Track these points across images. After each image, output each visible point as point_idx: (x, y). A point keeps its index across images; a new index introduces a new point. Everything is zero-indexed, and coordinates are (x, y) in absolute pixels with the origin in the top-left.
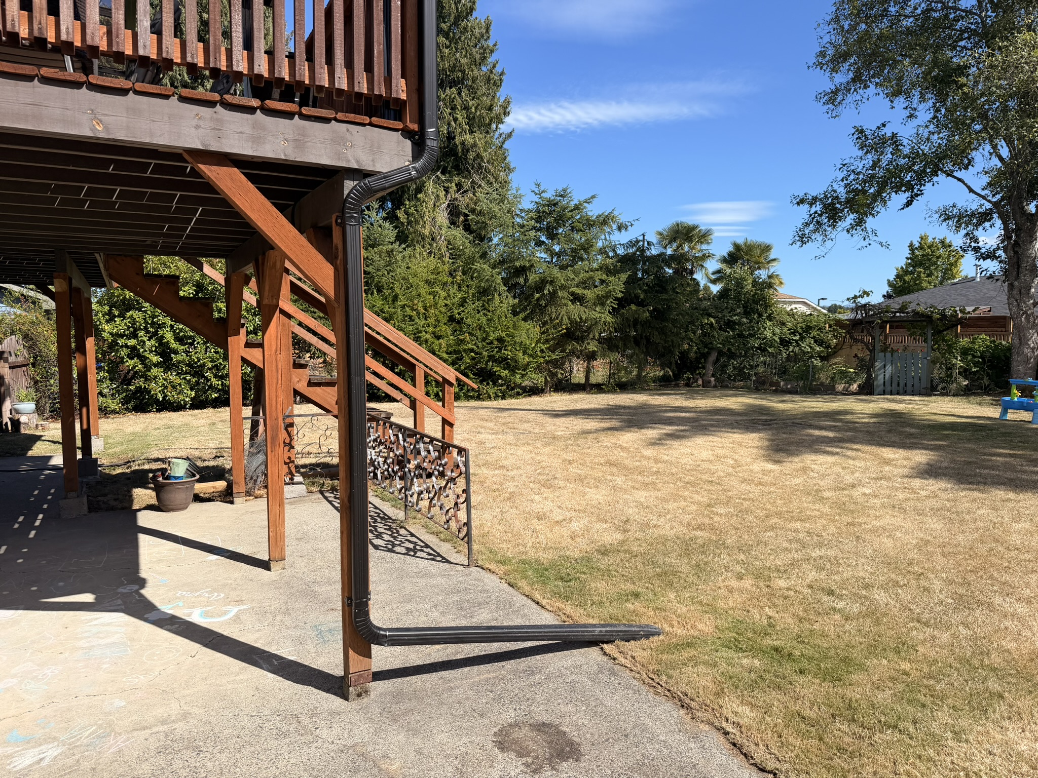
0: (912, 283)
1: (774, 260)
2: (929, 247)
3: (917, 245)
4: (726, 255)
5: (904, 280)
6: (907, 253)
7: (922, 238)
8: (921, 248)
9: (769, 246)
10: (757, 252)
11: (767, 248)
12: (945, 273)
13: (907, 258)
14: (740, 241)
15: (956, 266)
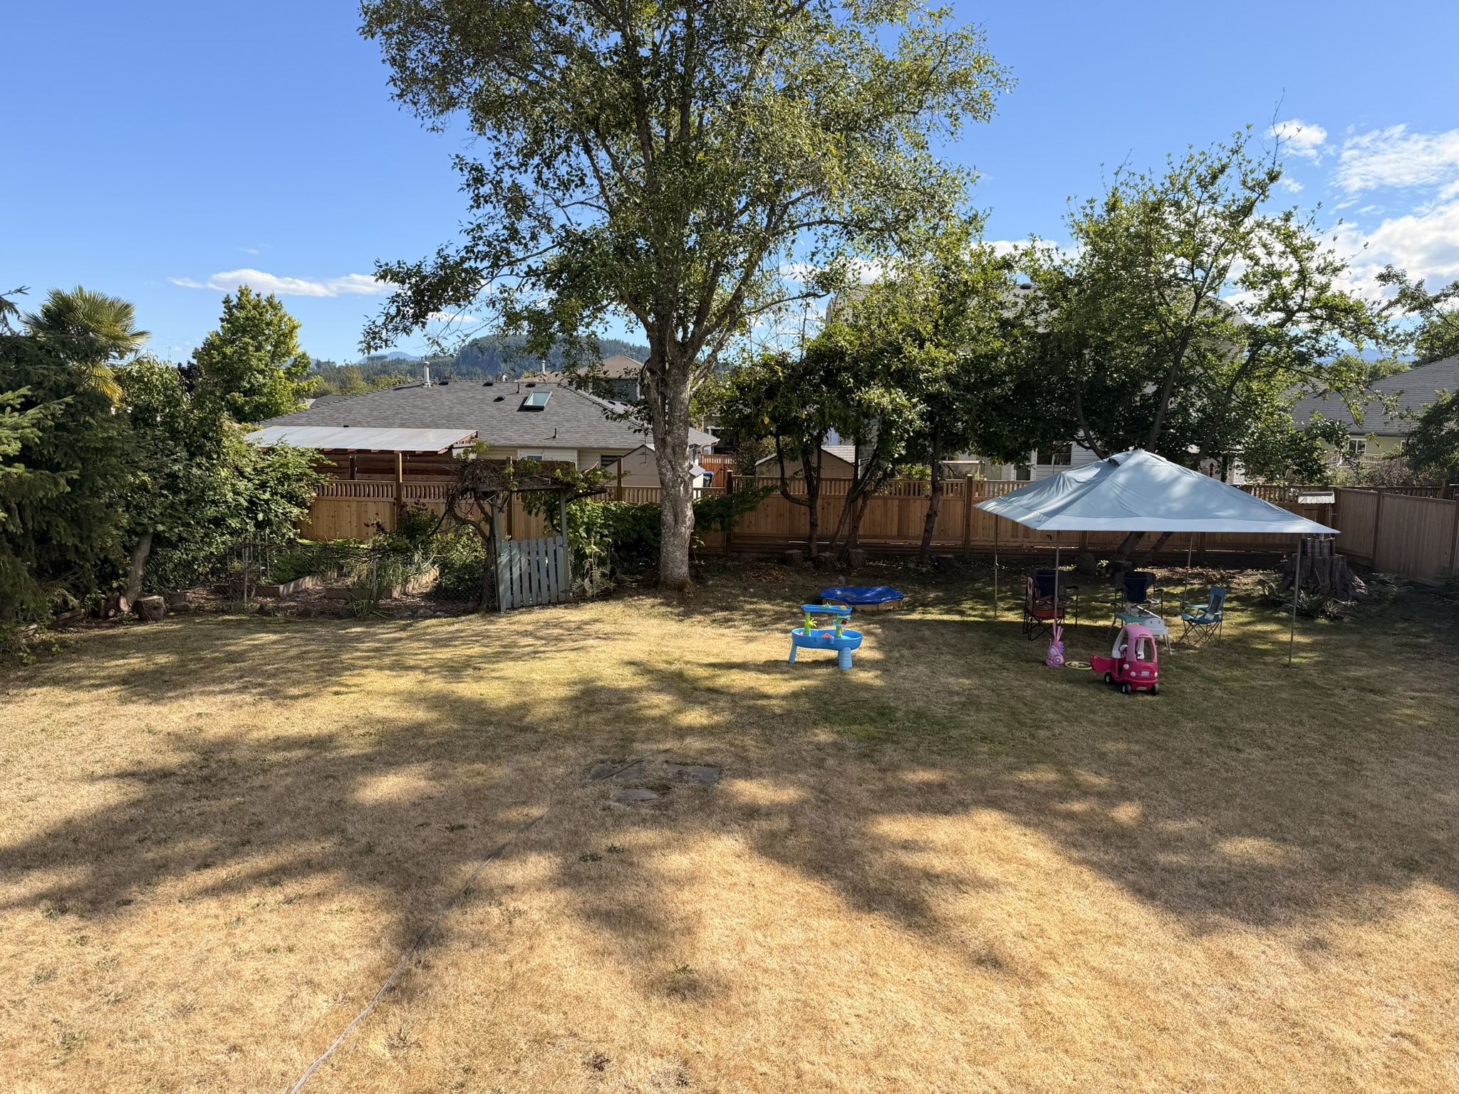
0: (236, 358)
1: (141, 334)
2: (255, 308)
3: (235, 301)
4: (39, 315)
5: (224, 354)
6: (221, 311)
7: (242, 294)
8: (241, 306)
9: (128, 306)
10: (107, 318)
11: (124, 311)
12: (276, 346)
13: (222, 320)
14: (68, 291)
15: (292, 338)
